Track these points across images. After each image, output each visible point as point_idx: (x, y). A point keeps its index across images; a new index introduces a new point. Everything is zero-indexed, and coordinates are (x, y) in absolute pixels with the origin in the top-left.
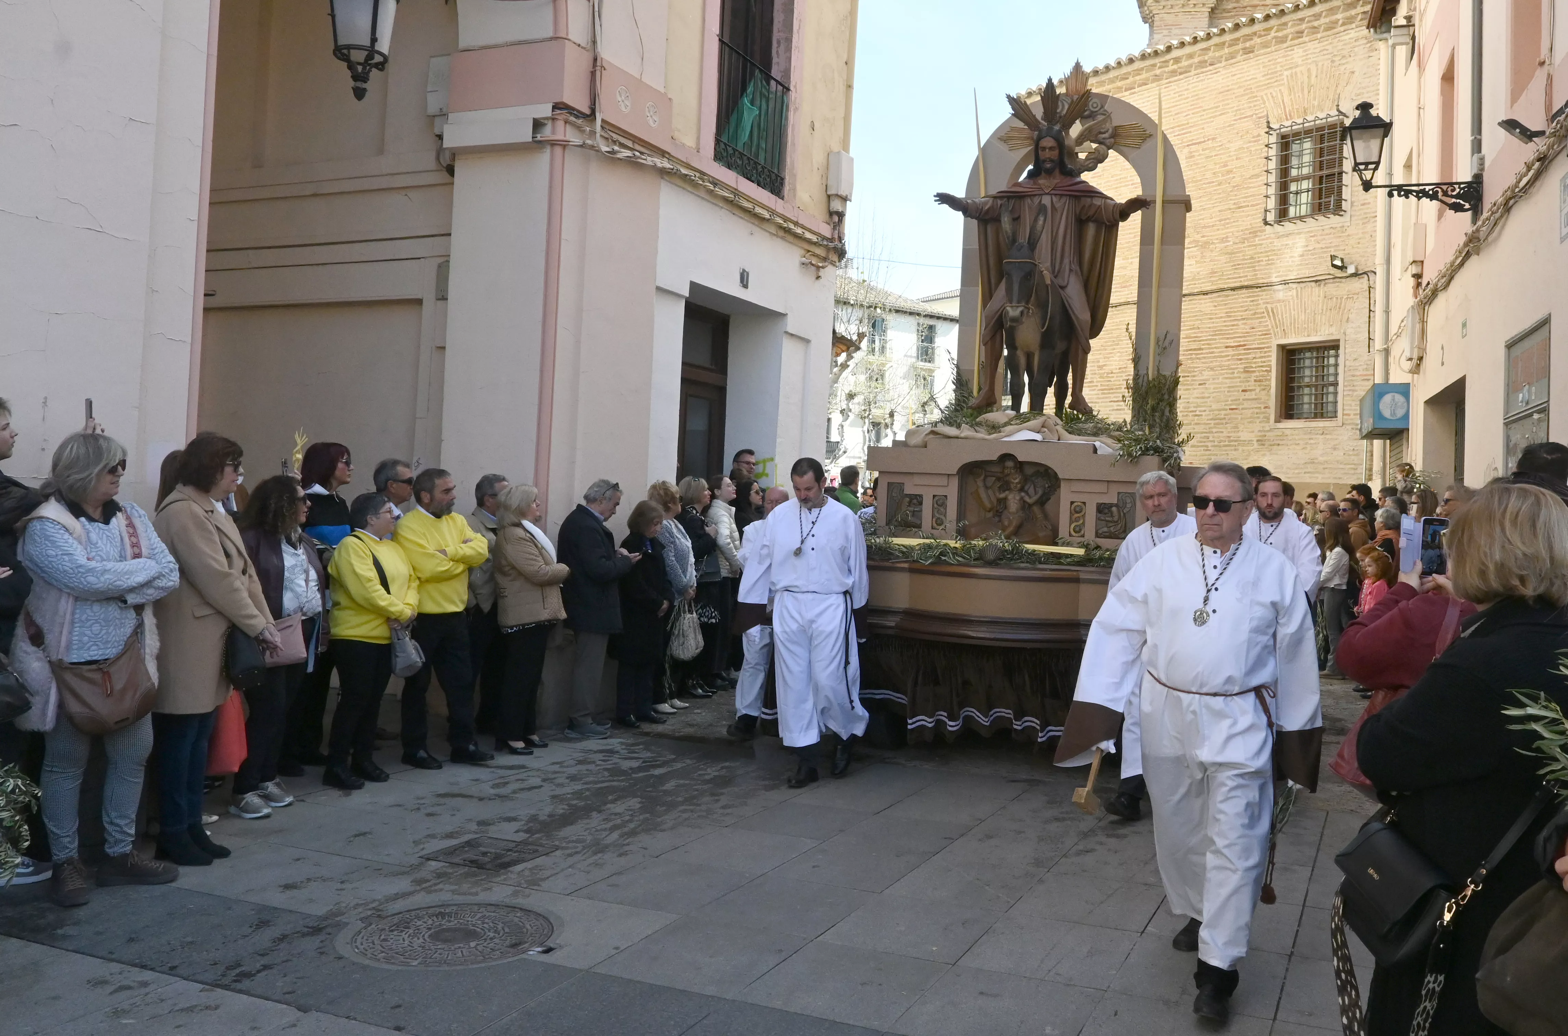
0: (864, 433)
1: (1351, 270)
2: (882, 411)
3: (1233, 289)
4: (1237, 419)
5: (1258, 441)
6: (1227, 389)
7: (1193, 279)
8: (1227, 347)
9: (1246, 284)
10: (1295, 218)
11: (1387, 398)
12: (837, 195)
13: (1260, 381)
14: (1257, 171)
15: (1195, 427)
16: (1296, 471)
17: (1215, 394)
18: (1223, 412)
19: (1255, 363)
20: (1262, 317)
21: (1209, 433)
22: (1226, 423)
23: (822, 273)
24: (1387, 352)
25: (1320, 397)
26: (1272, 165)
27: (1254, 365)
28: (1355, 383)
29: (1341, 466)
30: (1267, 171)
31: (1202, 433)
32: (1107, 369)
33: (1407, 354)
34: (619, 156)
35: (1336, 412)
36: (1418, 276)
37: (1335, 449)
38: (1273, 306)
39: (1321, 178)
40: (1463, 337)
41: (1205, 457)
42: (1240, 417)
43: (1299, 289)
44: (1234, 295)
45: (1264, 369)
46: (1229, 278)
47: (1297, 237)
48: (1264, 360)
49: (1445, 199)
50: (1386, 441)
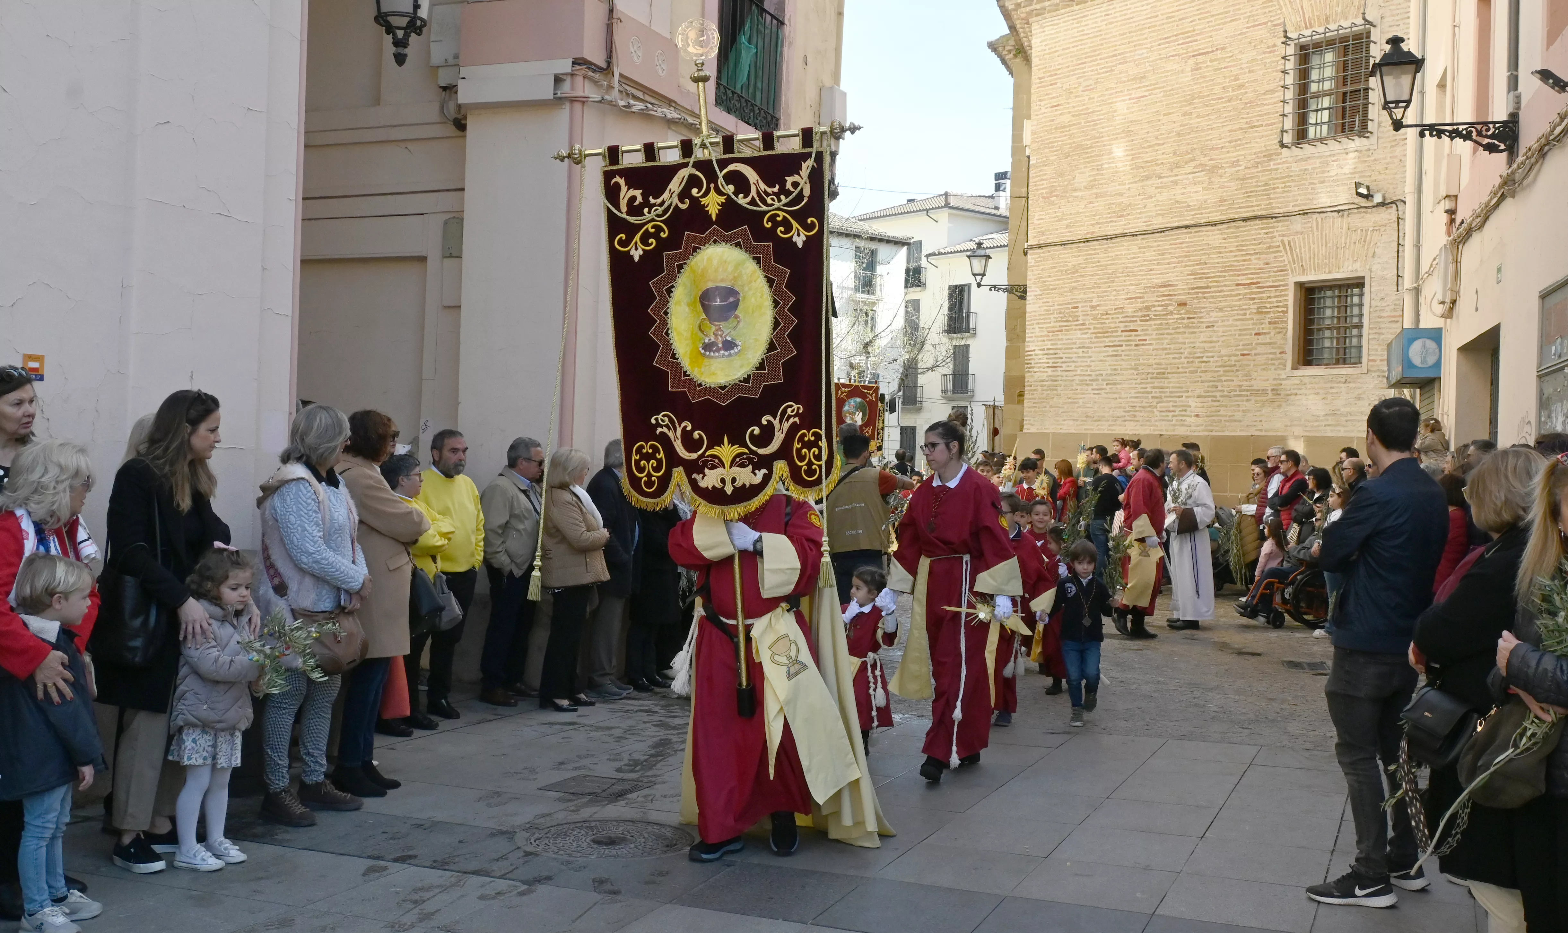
1: (1378, 199)
3: (1245, 220)
4: (1248, 365)
5: (1272, 390)
6: (1238, 333)
7: (1199, 209)
8: (1238, 285)
9: (1259, 213)
10: (1316, 140)
11: (1417, 344)
13: (1275, 323)
14: (1272, 86)
15: (1202, 374)
16: (1316, 424)
17: (1224, 338)
18: (1233, 358)
19: (1270, 303)
20: (1278, 252)
21: (1218, 381)
22: (1237, 371)
24: (1417, 291)
25: (1342, 340)
26: (1290, 80)
27: (1268, 306)
28: (1382, 326)
30: (1284, 87)
31: (1210, 381)
32: (1101, 309)
33: (1439, 296)
34: (634, 109)
35: (1360, 357)
36: (1451, 212)
37: (1359, 398)
38: (1291, 238)
39: (1345, 94)
40: (1498, 282)
41: (1214, 409)
42: (1252, 363)
43: (1319, 220)
44: (1245, 226)
45: (1280, 310)
46: (1240, 208)
47: (1318, 161)
48: (1279, 299)
49: (1479, 139)
50: (1418, 390)
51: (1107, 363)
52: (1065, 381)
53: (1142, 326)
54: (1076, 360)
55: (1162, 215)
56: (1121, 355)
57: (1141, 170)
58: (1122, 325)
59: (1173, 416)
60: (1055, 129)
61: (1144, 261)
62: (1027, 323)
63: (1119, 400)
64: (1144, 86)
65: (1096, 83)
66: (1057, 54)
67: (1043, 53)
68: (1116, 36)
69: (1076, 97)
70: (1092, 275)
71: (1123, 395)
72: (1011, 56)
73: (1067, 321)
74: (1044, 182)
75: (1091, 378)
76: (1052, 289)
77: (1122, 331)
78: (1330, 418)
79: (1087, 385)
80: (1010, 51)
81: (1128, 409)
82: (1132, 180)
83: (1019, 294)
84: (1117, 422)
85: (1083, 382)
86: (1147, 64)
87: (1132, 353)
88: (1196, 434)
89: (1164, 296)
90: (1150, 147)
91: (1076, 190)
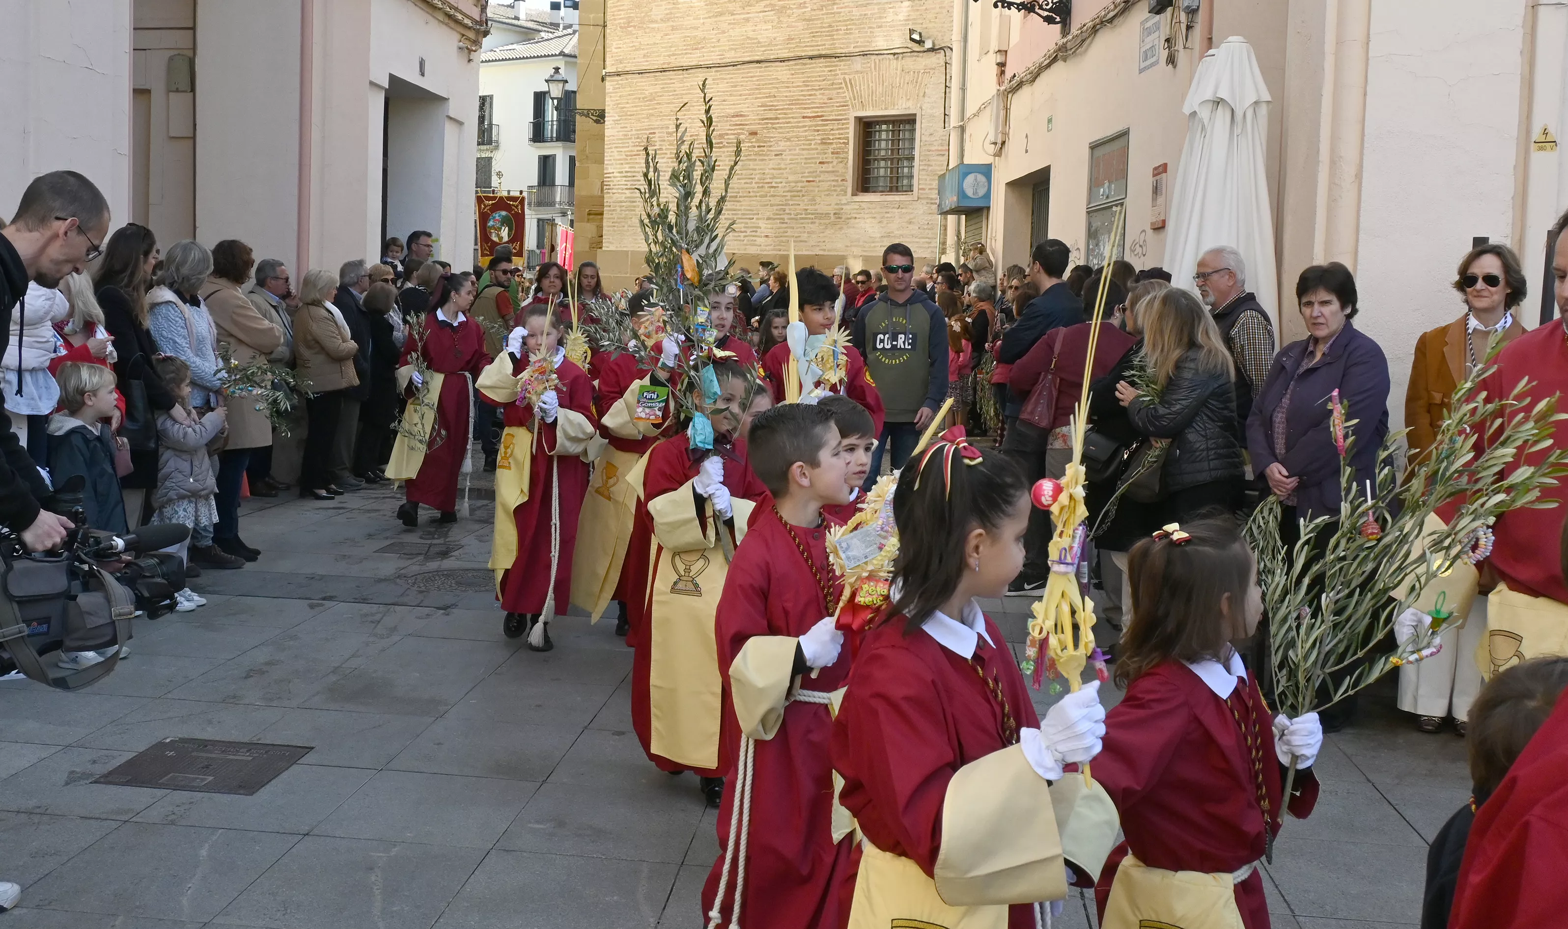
1: (928, 45)
3: (811, 58)
4: (812, 191)
5: (835, 214)
6: (803, 161)
7: (768, 45)
8: (804, 117)
9: (824, 52)
11: (970, 179)
13: (837, 153)
15: (771, 199)
16: (873, 245)
17: (792, 166)
18: (800, 184)
19: (833, 135)
20: (840, 88)
21: (786, 205)
22: (803, 196)
23: (473, 56)
24: (962, 129)
25: (895, 170)
28: (931, 159)
29: (917, 240)
31: (779, 205)
32: (677, 136)
33: (988, 136)
35: (911, 186)
36: (1002, 65)
37: (911, 223)
38: (851, 77)
40: (1049, 131)
41: (782, 230)
42: (817, 189)
43: (877, 61)
44: (812, 63)
45: (842, 141)
46: (806, 46)
47: (876, 7)
48: (841, 132)
49: (1040, 12)
50: (963, 217)
55: (735, 50)
57: (715, 6)
59: (745, 236)
62: (606, 146)
70: (669, 103)
74: (622, 13)
76: (631, 115)
78: (885, 239)
82: (707, 16)
83: (595, 118)
88: (765, 253)
89: (737, 125)
91: (652, 22)
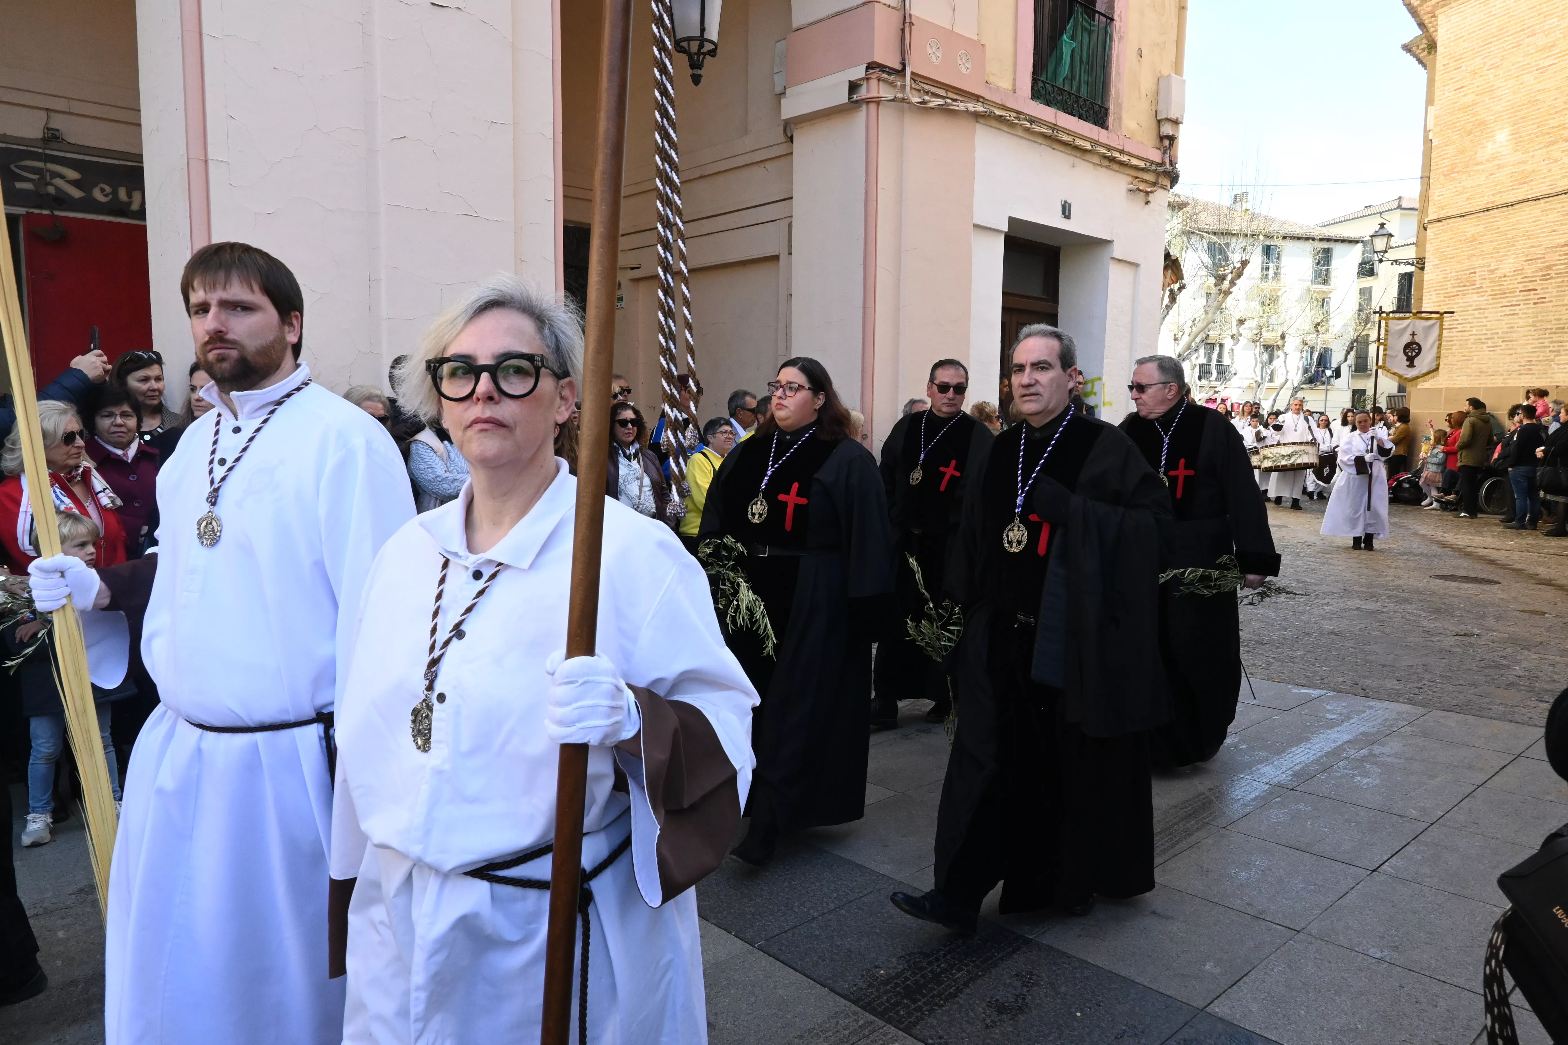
0: (1255, 355)
2: (1274, 334)
12: (1168, 120)
23: (1151, 198)
32: (1499, 273)
34: (930, 105)
51: (1503, 322)
52: (1460, 340)
53: (1542, 284)
54: (1471, 321)
56: (1518, 314)
57: (1547, 136)
58: (1520, 285)
60: (1458, 110)
61: (1547, 223)
62: (1424, 291)
63: (1514, 356)
64: (1554, 54)
65: (1501, 60)
66: (1462, 40)
67: (1449, 41)
68: (1525, 11)
69: (1481, 76)
70: (1491, 242)
71: (1519, 351)
72: (1425, 53)
73: (1464, 286)
74: (1447, 161)
75: (1486, 337)
76: (1450, 258)
77: (1520, 291)
79: (1482, 343)
80: (1423, 50)
81: (1523, 364)
82: (1537, 148)
83: (1420, 266)
84: (1512, 376)
85: (1479, 341)
86: (1558, 32)
87: (1530, 311)
90: (1557, 112)
91: (1477, 164)
